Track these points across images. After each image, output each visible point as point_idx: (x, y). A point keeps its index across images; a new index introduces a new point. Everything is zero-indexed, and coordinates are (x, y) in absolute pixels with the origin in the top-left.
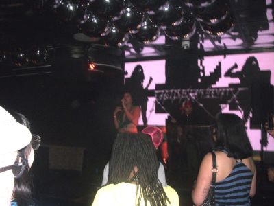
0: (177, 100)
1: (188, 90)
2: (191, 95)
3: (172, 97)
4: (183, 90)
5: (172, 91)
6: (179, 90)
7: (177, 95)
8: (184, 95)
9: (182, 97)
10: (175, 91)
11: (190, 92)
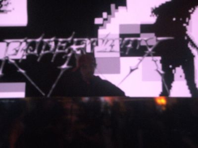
0: (48, 56)
1: (69, 39)
2: (74, 47)
3: (39, 52)
4: (61, 40)
5: (38, 40)
6: (52, 39)
7: (48, 48)
8: (61, 48)
9: (57, 51)
10: (46, 40)
11: (72, 43)
